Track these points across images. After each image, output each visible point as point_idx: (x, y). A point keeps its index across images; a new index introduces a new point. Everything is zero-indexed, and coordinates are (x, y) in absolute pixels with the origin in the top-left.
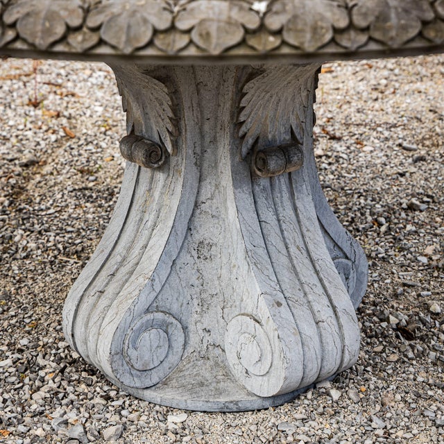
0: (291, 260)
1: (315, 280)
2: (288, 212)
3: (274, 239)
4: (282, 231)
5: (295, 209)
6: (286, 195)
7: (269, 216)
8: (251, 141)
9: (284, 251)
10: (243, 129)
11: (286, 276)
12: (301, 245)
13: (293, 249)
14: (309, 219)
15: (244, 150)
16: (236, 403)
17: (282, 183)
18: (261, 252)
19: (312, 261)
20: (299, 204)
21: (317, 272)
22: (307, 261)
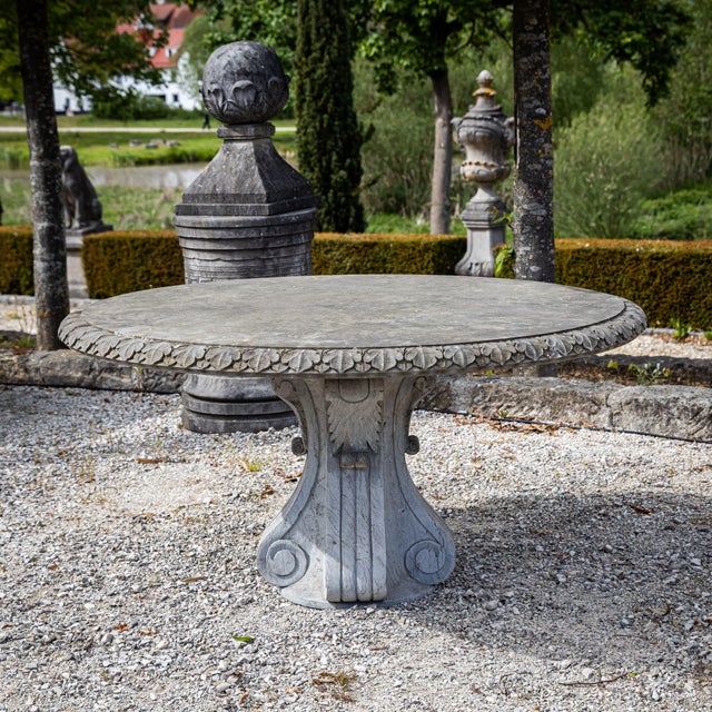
0: (355, 521)
1: (366, 536)
2: (363, 493)
3: (348, 507)
4: (355, 504)
5: (369, 493)
6: (364, 483)
7: (348, 493)
8: (339, 446)
9: (352, 515)
10: (333, 438)
11: (347, 529)
12: (366, 514)
13: (359, 516)
14: (378, 501)
15: (334, 450)
16: (315, 603)
17: (362, 476)
18: (337, 512)
19: (370, 525)
20: (373, 491)
21: (370, 532)
22: (366, 525)
